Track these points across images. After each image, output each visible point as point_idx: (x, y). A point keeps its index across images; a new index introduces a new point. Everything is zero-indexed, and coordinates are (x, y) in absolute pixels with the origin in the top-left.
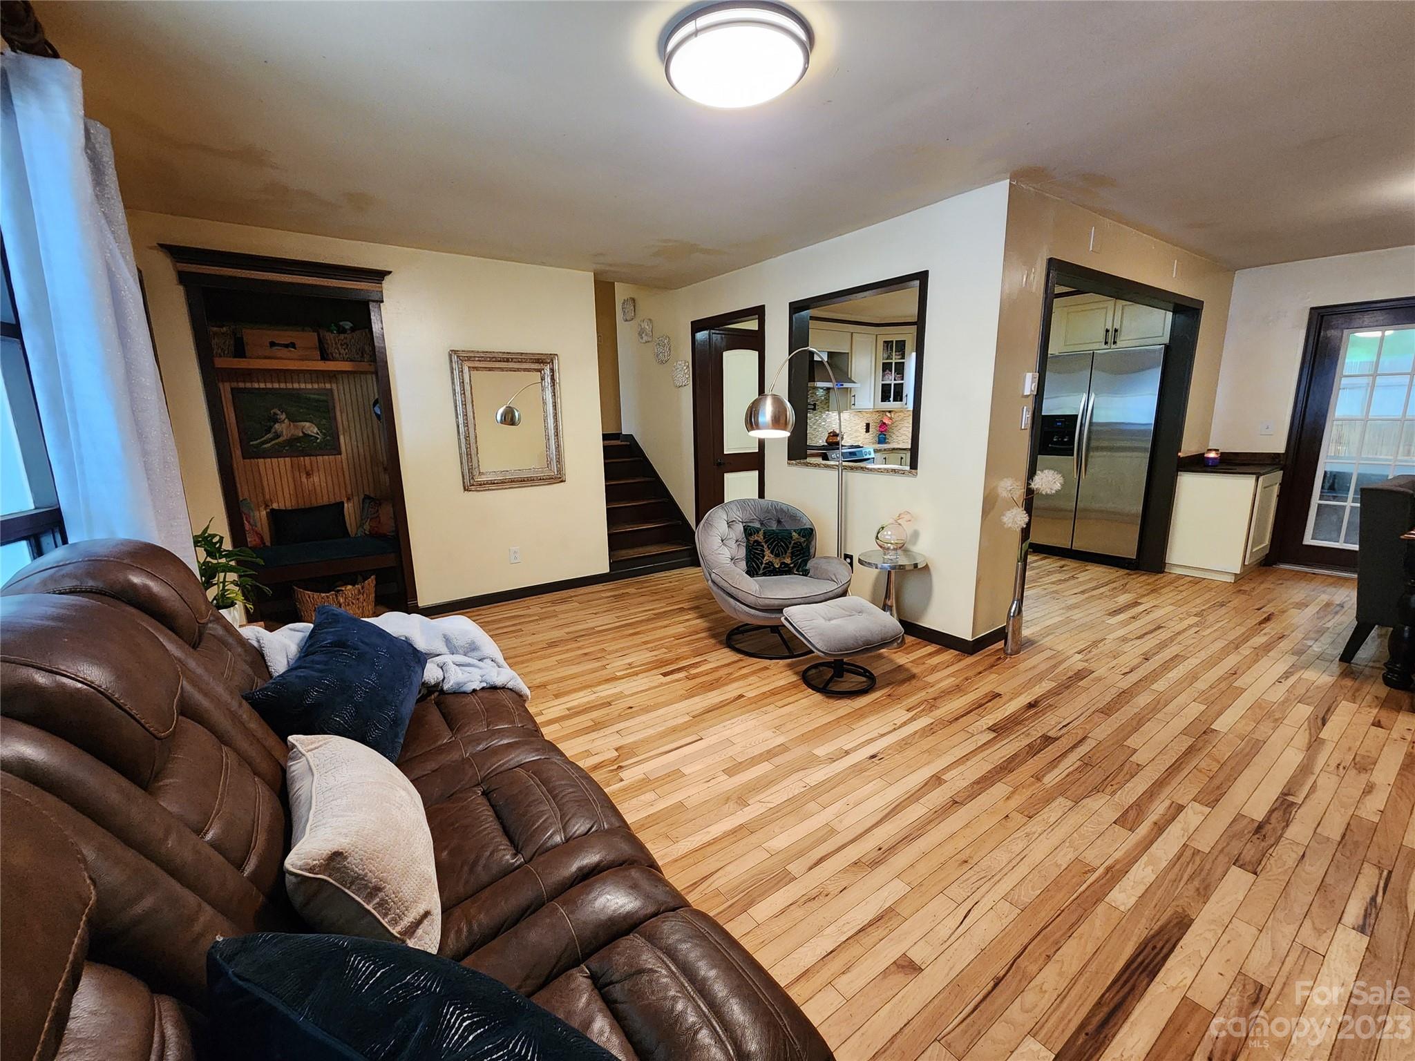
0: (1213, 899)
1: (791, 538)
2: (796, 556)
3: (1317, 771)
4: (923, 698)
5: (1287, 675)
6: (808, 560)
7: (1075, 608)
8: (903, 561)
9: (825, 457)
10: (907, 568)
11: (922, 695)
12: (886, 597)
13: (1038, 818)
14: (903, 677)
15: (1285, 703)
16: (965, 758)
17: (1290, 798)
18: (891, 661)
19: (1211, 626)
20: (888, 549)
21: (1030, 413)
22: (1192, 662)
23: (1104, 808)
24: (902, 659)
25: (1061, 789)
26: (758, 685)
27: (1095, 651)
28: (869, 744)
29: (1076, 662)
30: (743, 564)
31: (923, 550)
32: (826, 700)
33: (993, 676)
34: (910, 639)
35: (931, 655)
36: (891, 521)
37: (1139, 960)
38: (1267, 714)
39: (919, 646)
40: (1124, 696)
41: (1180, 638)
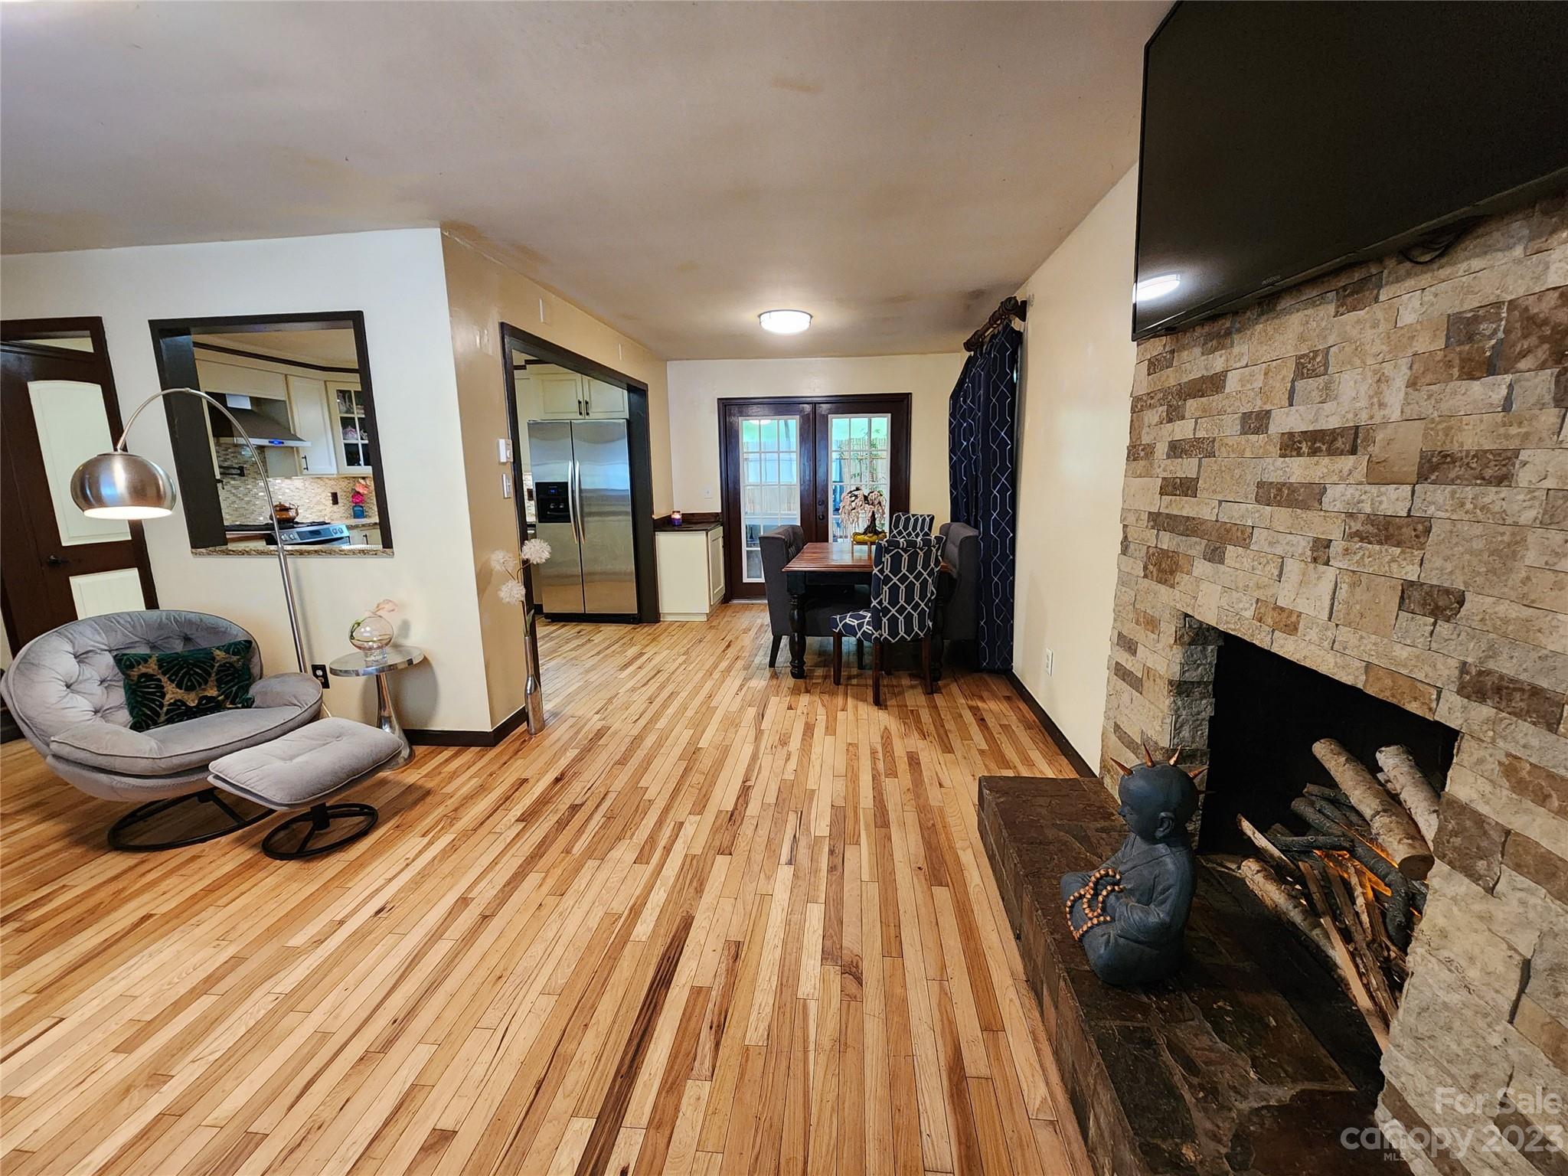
0: (707, 889)
1: (213, 659)
2: (226, 683)
3: (761, 756)
4: (441, 815)
5: (741, 689)
6: (249, 686)
7: (592, 670)
8: (394, 658)
9: (271, 540)
10: (400, 667)
11: (440, 811)
12: (380, 708)
13: (570, 892)
14: (416, 797)
15: (742, 709)
16: (493, 864)
17: (748, 784)
18: (398, 783)
19: (694, 661)
20: (370, 649)
21: (511, 481)
22: (684, 694)
23: (625, 853)
24: (412, 777)
25: (589, 853)
26: (181, 887)
27: (610, 708)
28: (373, 897)
29: (595, 723)
30: (125, 715)
31: (418, 641)
32: (306, 866)
33: (520, 762)
34: (420, 750)
35: (448, 761)
36: (367, 614)
37: (658, 978)
38: (732, 723)
39: (433, 755)
40: (637, 740)
41: (674, 677)
